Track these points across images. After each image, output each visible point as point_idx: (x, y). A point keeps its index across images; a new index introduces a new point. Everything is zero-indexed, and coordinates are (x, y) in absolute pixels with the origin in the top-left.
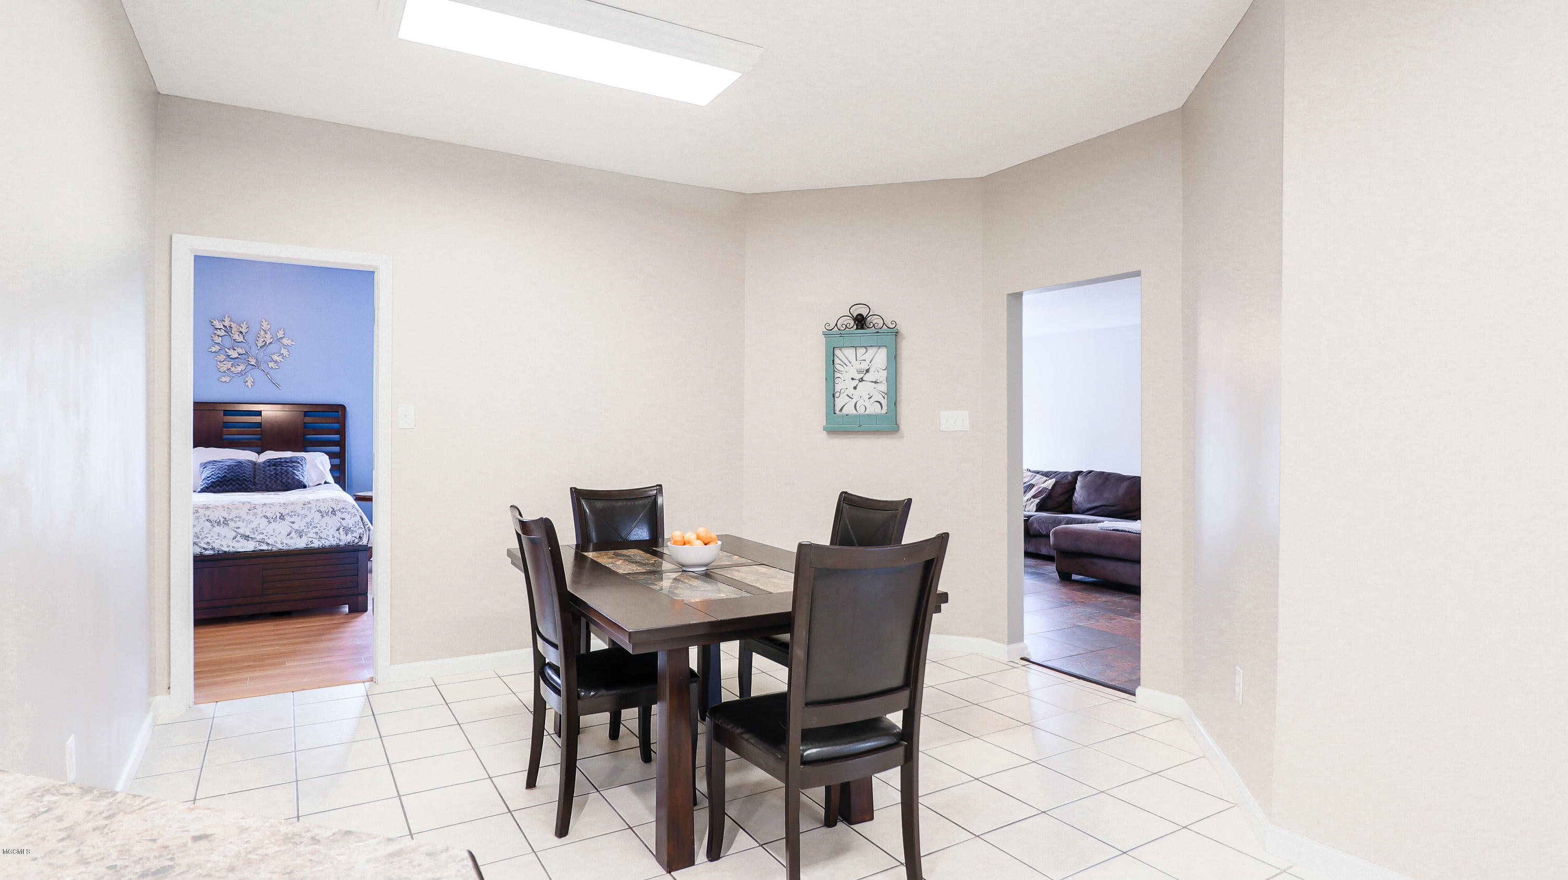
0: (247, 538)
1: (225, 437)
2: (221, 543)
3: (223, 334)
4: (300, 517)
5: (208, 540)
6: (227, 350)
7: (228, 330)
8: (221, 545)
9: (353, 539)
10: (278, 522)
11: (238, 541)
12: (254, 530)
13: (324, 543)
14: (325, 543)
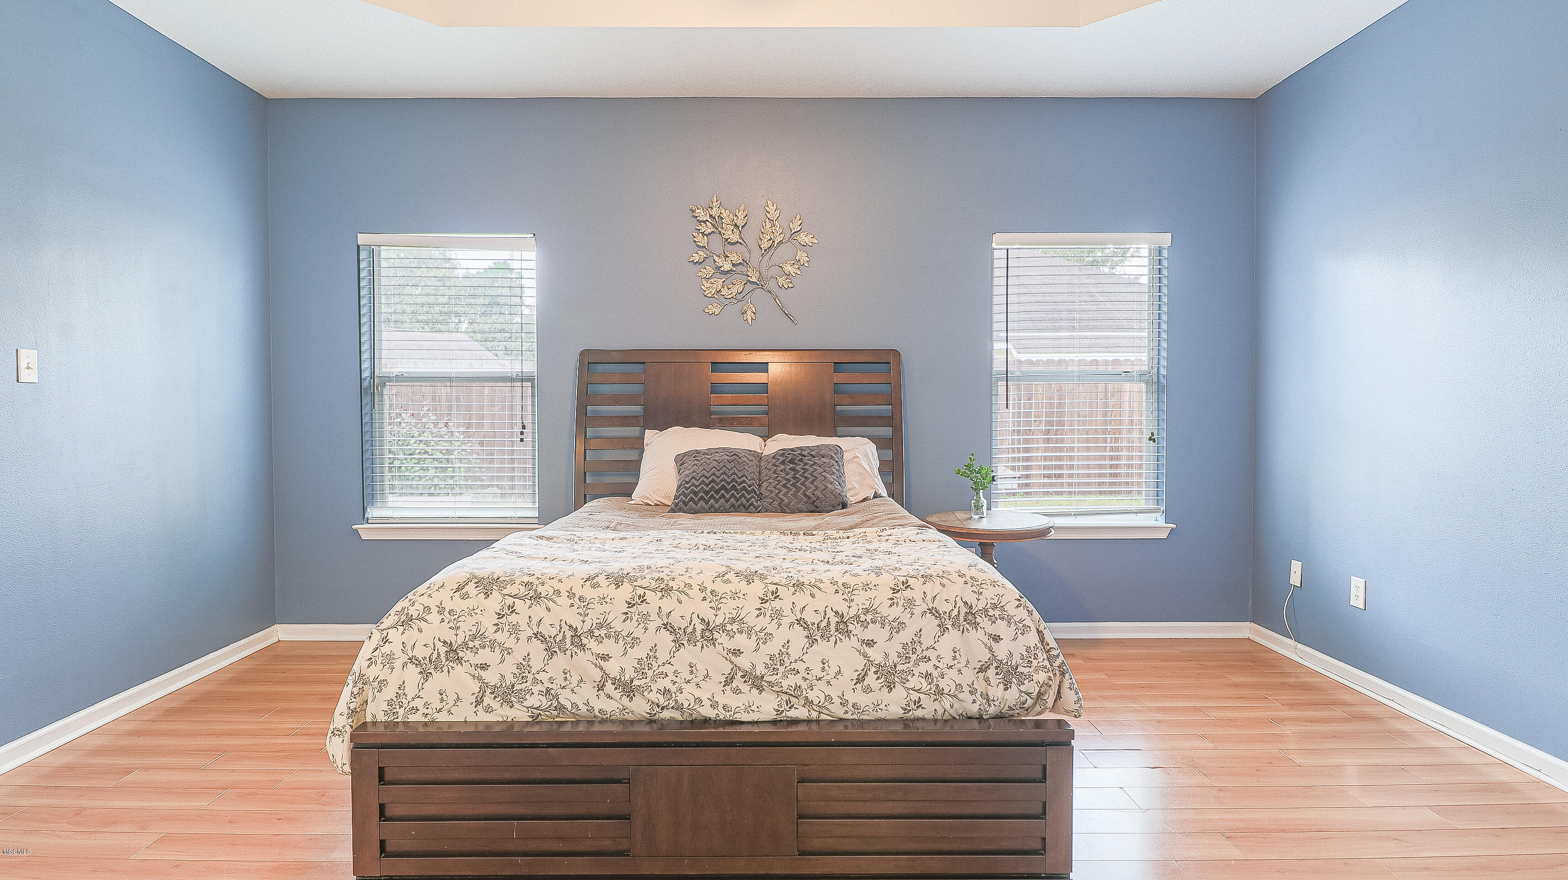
0: (757, 683)
1: (713, 409)
2: (698, 693)
3: (709, 231)
4: (887, 627)
5: (666, 683)
6: (716, 259)
7: (717, 221)
8: (698, 700)
9: (1023, 699)
10: (832, 639)
11: (737, 691)
12: (777, 661)
13: (948, 706)
14: (952, 707)
